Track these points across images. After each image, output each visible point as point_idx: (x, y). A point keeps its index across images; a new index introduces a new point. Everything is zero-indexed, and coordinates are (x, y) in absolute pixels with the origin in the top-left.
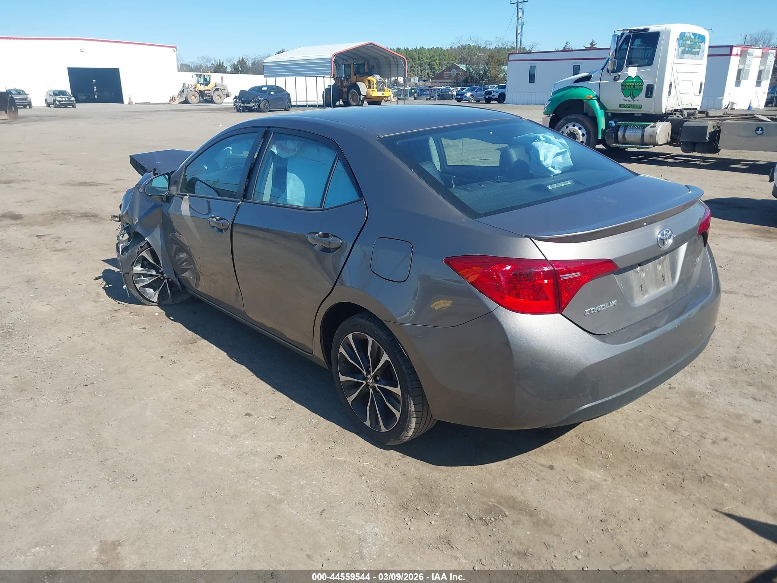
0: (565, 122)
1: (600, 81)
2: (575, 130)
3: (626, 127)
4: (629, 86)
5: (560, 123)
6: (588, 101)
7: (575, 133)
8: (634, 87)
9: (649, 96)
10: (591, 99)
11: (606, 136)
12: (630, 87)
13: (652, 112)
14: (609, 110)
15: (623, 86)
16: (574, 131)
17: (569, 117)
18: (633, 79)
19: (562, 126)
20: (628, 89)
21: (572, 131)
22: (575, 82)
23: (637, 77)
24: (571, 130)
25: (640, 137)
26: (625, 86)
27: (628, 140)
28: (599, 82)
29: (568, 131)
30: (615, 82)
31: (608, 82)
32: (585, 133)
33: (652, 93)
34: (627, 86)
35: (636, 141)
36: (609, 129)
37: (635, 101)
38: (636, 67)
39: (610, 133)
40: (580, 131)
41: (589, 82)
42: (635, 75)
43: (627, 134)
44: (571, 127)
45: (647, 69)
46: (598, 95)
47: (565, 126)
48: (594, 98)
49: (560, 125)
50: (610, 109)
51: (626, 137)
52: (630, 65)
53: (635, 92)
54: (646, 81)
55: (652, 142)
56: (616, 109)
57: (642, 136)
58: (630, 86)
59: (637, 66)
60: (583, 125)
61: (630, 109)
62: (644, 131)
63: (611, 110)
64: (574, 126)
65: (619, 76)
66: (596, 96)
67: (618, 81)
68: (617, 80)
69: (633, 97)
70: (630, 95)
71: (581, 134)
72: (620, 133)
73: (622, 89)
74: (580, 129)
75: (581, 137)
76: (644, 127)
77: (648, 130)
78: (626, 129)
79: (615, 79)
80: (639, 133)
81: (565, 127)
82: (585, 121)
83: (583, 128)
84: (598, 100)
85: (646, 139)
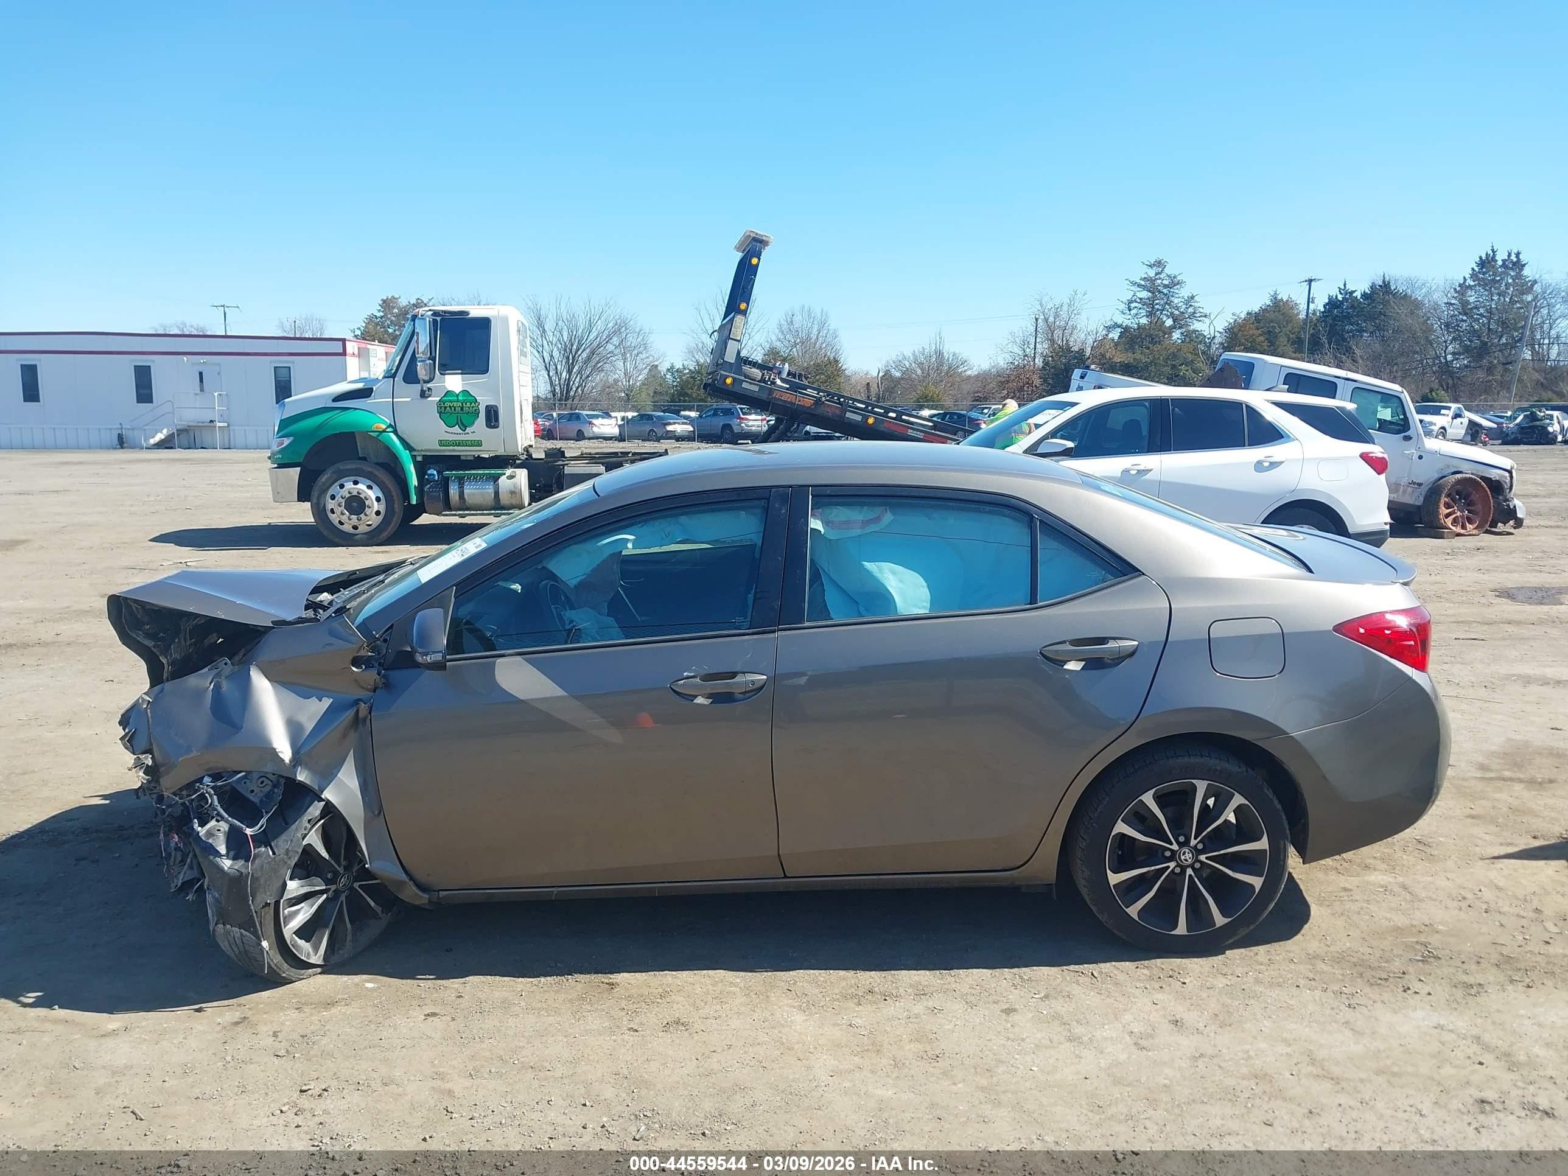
0: (335, 476)
1: (393, 398)
2: (360, 491)
3: (461, 481)
4: (453, 408)
5: (324, 479)
6: (378, 436)
7: (362, 496)
8: (462, 409)
9: (492, 424)
10: (384, 431)
11: (425, 499)
12: (455, 410)
13: (501, 452)
14: (418, 451)
15: (441, 408)
16: (358, 493)
17: (342, 466)
18: (457, 396)
19: (328, 484)
20: (451, 414)
21: (355, 493)
22: (335, 400)
23: (465, 392)
24: (351, 491)
25: (493, 495)
26: (445, 408)
27: (470, 502)
28: (391, 400)
29: (344, 492)
30: (424, 400)
31: (409, 399)
32: (381, 495)
33: (497, 420)
34: (448, 408)
35: (484, 503)
36: (429, 486)
37: (468, 433)
38: (460, 376)
39: (431, 492)
40: (370, 493)
41: (369, 401)
42: (461, 390)
43: (466, 491)
44: (349, 485)
45: (480, 379)
46: (393, 424)
47: (336, 484)
48: (388, 430)
49: (324, 484)
50: (420, 449)
51: (466, 497)
52: (447, 372)
53: (465, 419)
54: (484, 400)
55: (514, 503)
56: (432, 448)
57: (497, 493)
58: (455, 408)
59: (461, 374)
60: (374, 480)
61: (463, 448)
62: (498, 484)
63: (422, 450)
64: (356, 483)
65: (429, 389)
66: (390, 426)
67: (429, 399)
68: (428, 397)
69: (464, 427)
70: (457, 423)
71: (374, 498)
72: (454, 491)
73: (440, 413)
74: (370, 487)
75: (376, 503)
76: (496, 478)
77: (503, 481)
78: (463, 483)
79: (423, 395)
80: (490, 489)
81: (336, 486)
82: (376, 473)
83: (375, 487)
84: (395, 432)
85: (505, 499)
